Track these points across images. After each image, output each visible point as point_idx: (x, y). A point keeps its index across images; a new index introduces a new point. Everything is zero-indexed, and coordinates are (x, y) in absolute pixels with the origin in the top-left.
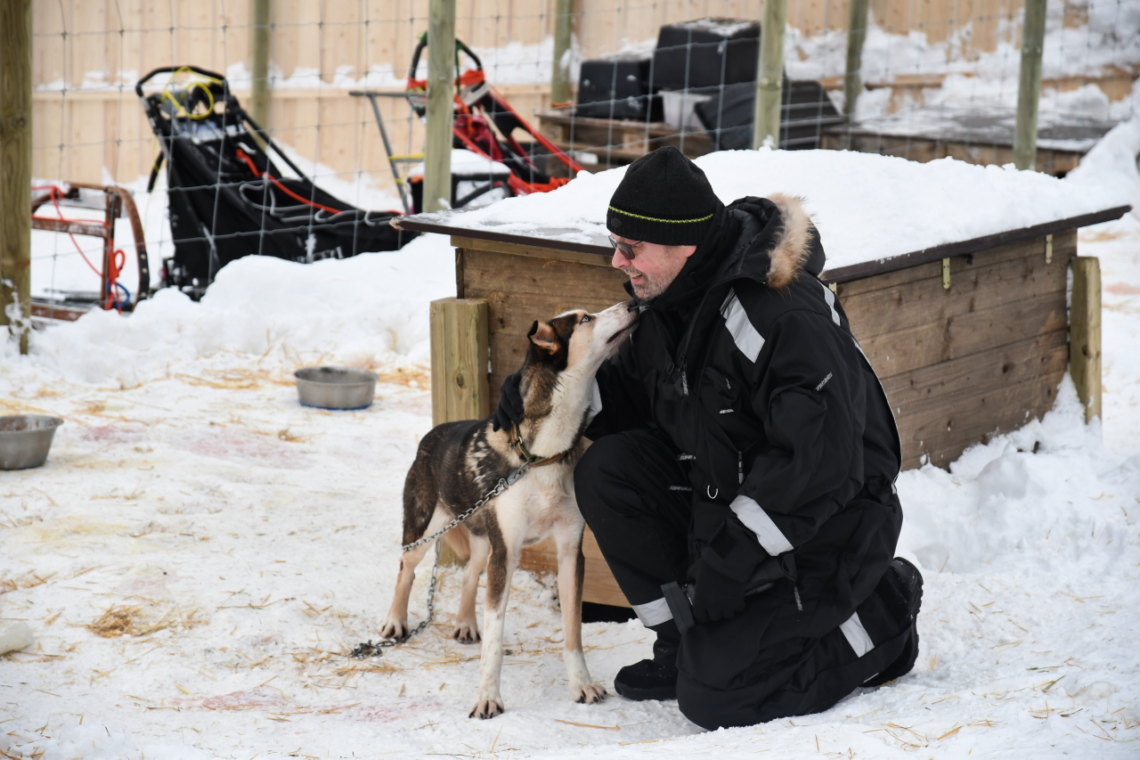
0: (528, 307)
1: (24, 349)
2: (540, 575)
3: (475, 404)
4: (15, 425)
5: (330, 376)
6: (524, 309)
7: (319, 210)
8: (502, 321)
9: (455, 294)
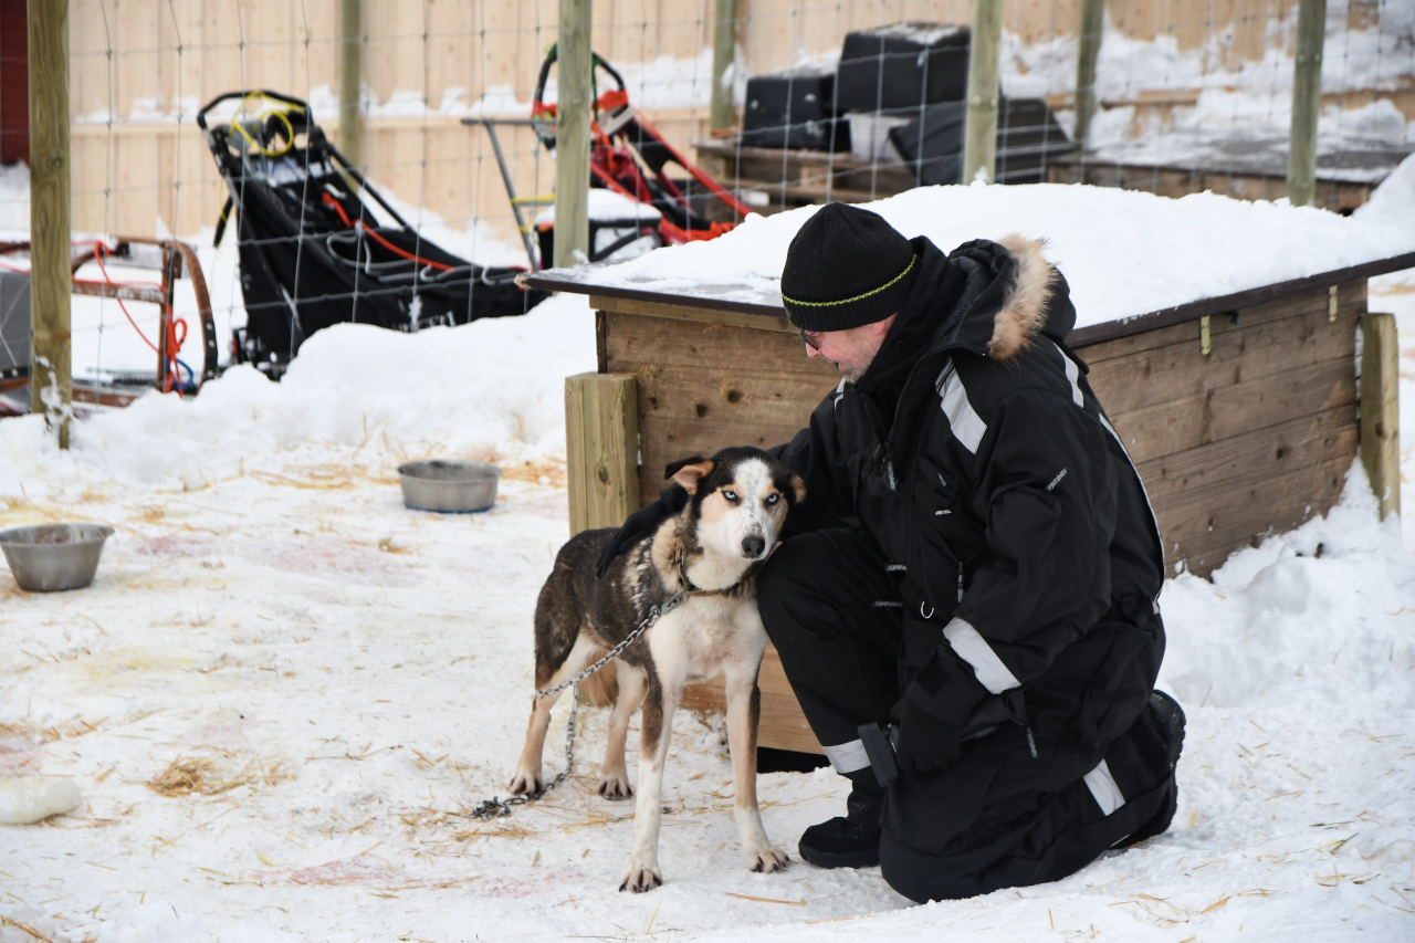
0: (686, 382)
1: (64, 442)
2: (705, 714)
3: (622, 504)
4: (54, 536)
5: (441, 472)
6: (681, 386)
7: (425, 266)
8: (654, 401)
9: (595, 368)
